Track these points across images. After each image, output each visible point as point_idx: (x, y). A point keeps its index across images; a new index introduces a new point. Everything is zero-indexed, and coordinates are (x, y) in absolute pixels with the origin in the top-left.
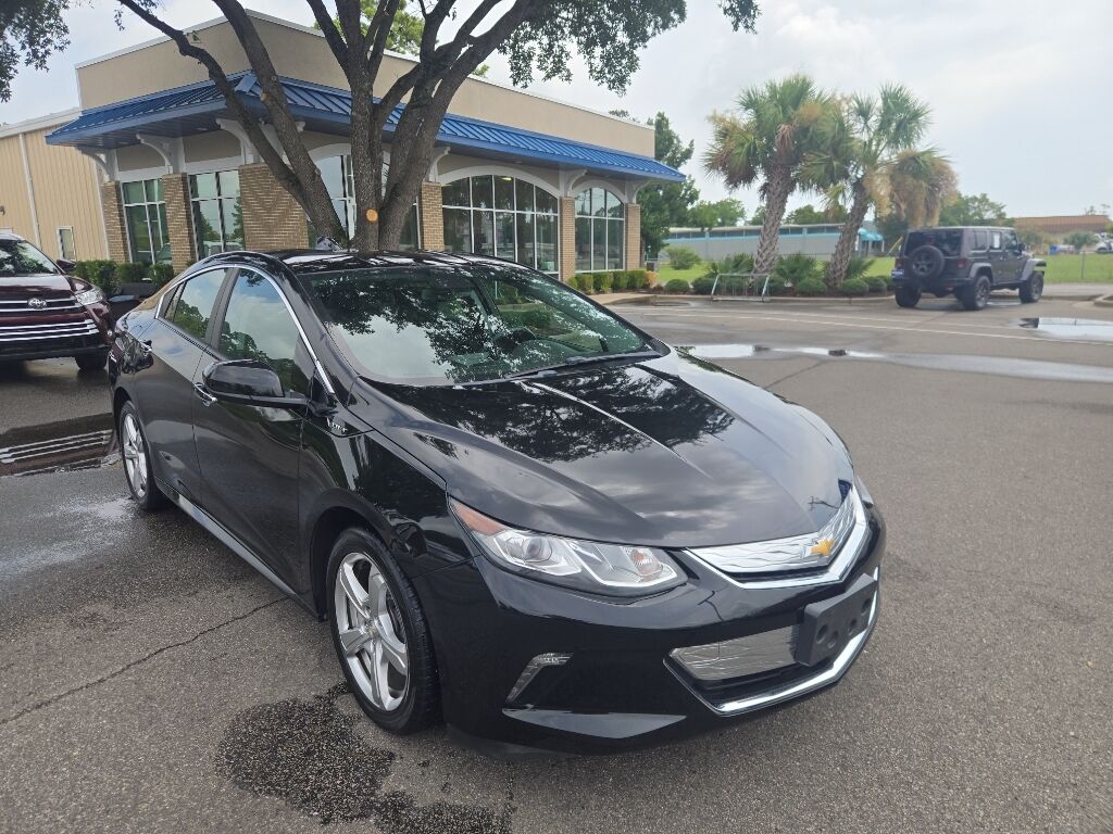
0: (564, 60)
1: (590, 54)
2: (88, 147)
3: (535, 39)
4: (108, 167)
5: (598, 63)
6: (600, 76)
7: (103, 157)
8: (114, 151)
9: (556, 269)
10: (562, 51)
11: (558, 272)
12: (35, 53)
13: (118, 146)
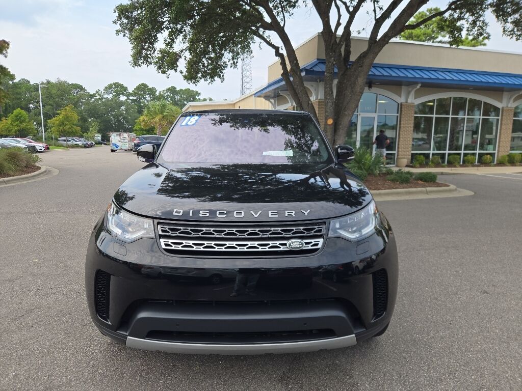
0: (484, 28)
1: (506, 21)
2: (267, 97)
3: (464, 19)
4: (274, 105)
5: (510, 26)
6: (512, 33)
7: (272, 101)
8: (276, 98)
9: (494, 150)
10: (483, 23)
11: (496, 152)
12: (234, 63)
13: (278, 96)
